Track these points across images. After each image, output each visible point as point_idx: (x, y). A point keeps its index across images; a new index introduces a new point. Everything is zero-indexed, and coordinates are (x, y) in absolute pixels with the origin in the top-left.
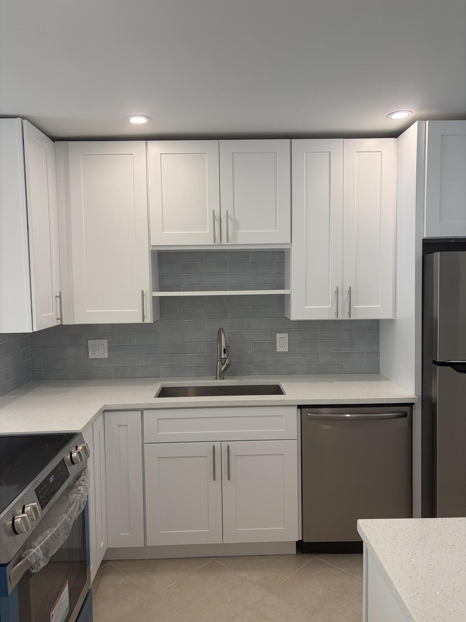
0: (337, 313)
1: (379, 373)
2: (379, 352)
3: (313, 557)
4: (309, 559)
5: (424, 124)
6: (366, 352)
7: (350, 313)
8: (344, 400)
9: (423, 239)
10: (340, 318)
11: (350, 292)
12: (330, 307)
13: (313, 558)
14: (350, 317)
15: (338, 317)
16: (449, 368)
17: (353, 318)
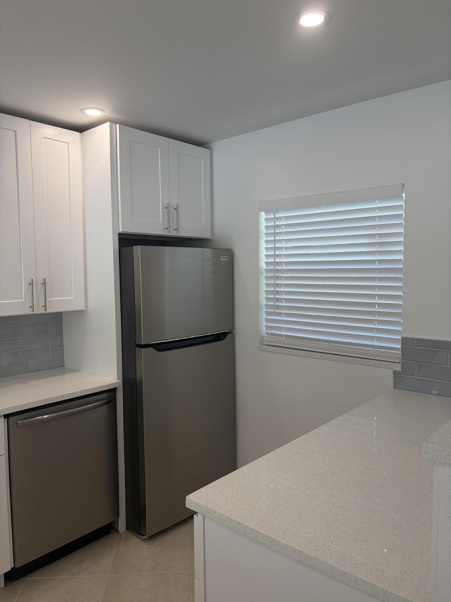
0: (32, 307)
1: (64, 366)
2: (63, 345)
3: (25, 580)
4: (21, 585)
5: (115, 126)
6: (51, 347)
7: (45, 306)
8: (56, 398)
9: (119, 234)
10: (36, 312)
11: (44, 283)
12: (24, 300)
13: (25, 582)
14: (46, 311)
15: (33, 312)
16: (151, 349)
17: (49, 311)
